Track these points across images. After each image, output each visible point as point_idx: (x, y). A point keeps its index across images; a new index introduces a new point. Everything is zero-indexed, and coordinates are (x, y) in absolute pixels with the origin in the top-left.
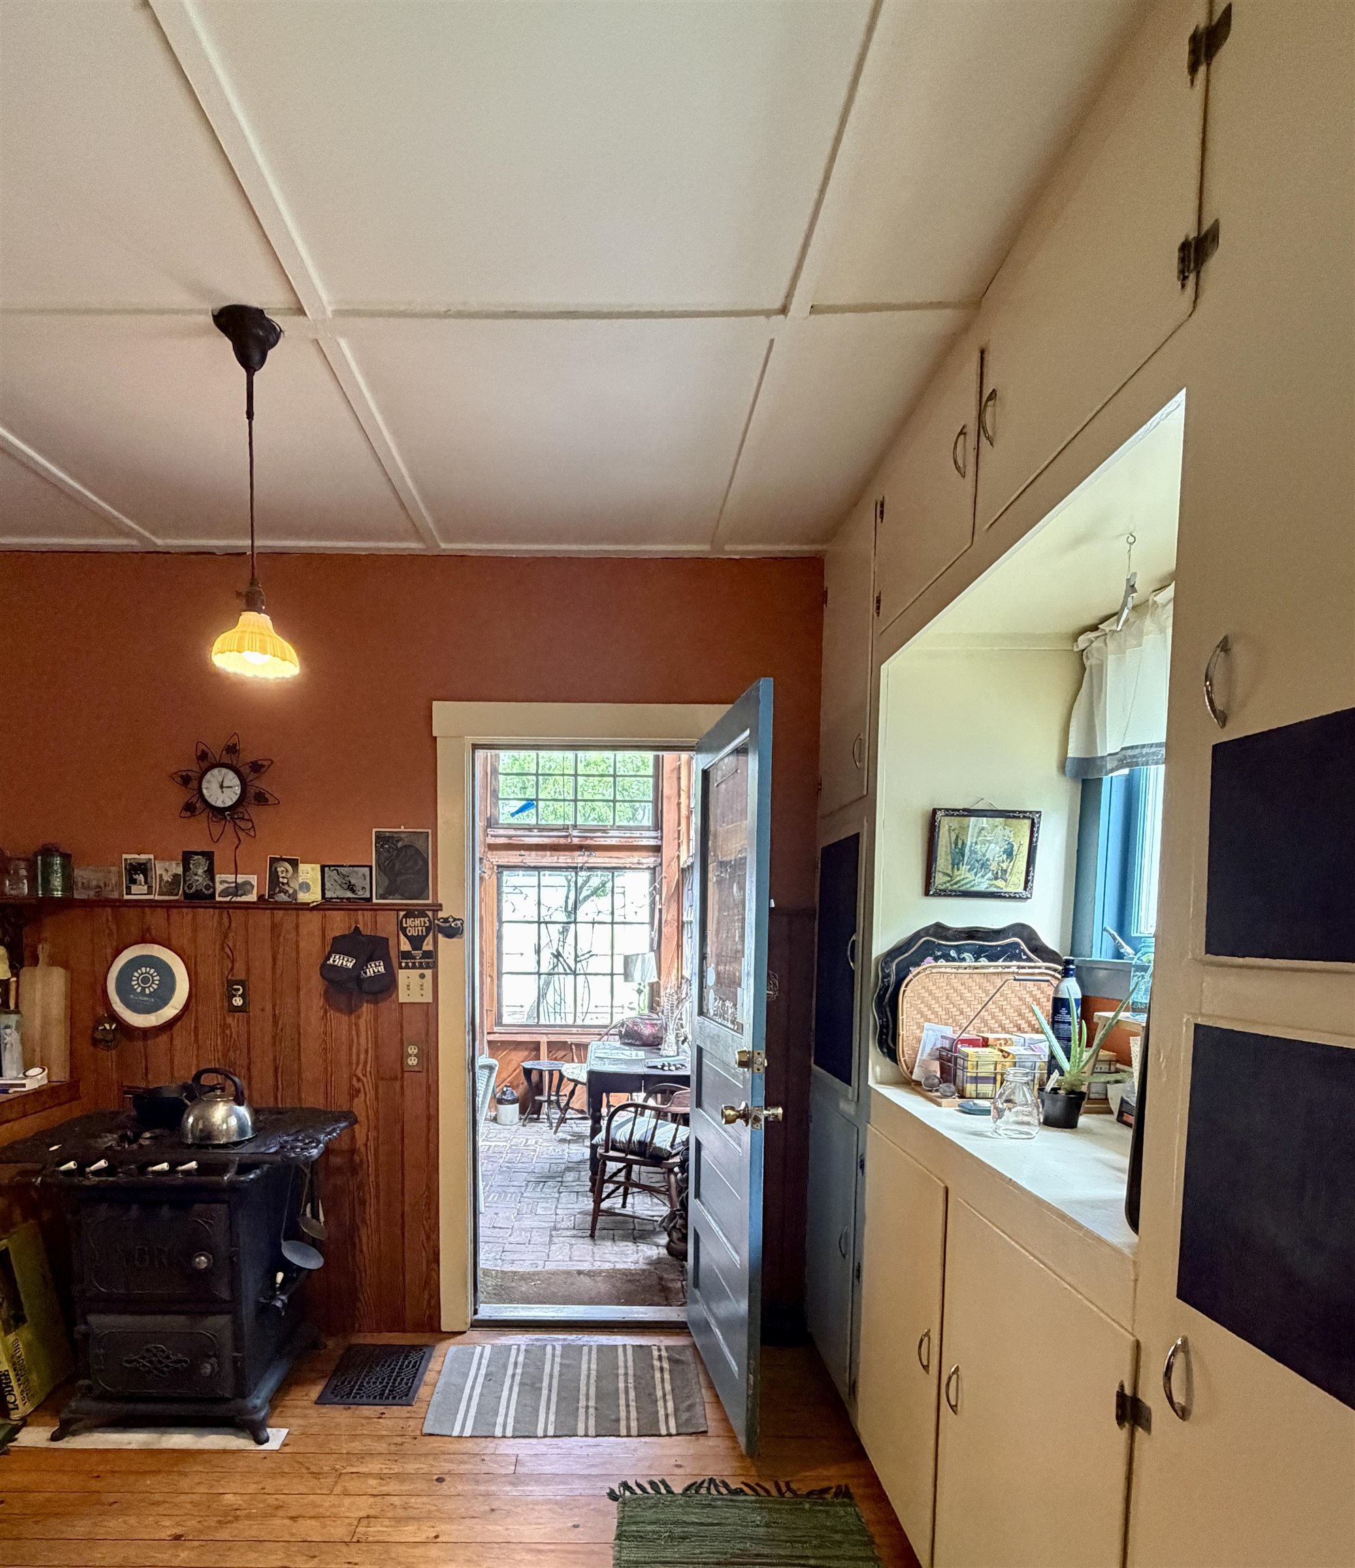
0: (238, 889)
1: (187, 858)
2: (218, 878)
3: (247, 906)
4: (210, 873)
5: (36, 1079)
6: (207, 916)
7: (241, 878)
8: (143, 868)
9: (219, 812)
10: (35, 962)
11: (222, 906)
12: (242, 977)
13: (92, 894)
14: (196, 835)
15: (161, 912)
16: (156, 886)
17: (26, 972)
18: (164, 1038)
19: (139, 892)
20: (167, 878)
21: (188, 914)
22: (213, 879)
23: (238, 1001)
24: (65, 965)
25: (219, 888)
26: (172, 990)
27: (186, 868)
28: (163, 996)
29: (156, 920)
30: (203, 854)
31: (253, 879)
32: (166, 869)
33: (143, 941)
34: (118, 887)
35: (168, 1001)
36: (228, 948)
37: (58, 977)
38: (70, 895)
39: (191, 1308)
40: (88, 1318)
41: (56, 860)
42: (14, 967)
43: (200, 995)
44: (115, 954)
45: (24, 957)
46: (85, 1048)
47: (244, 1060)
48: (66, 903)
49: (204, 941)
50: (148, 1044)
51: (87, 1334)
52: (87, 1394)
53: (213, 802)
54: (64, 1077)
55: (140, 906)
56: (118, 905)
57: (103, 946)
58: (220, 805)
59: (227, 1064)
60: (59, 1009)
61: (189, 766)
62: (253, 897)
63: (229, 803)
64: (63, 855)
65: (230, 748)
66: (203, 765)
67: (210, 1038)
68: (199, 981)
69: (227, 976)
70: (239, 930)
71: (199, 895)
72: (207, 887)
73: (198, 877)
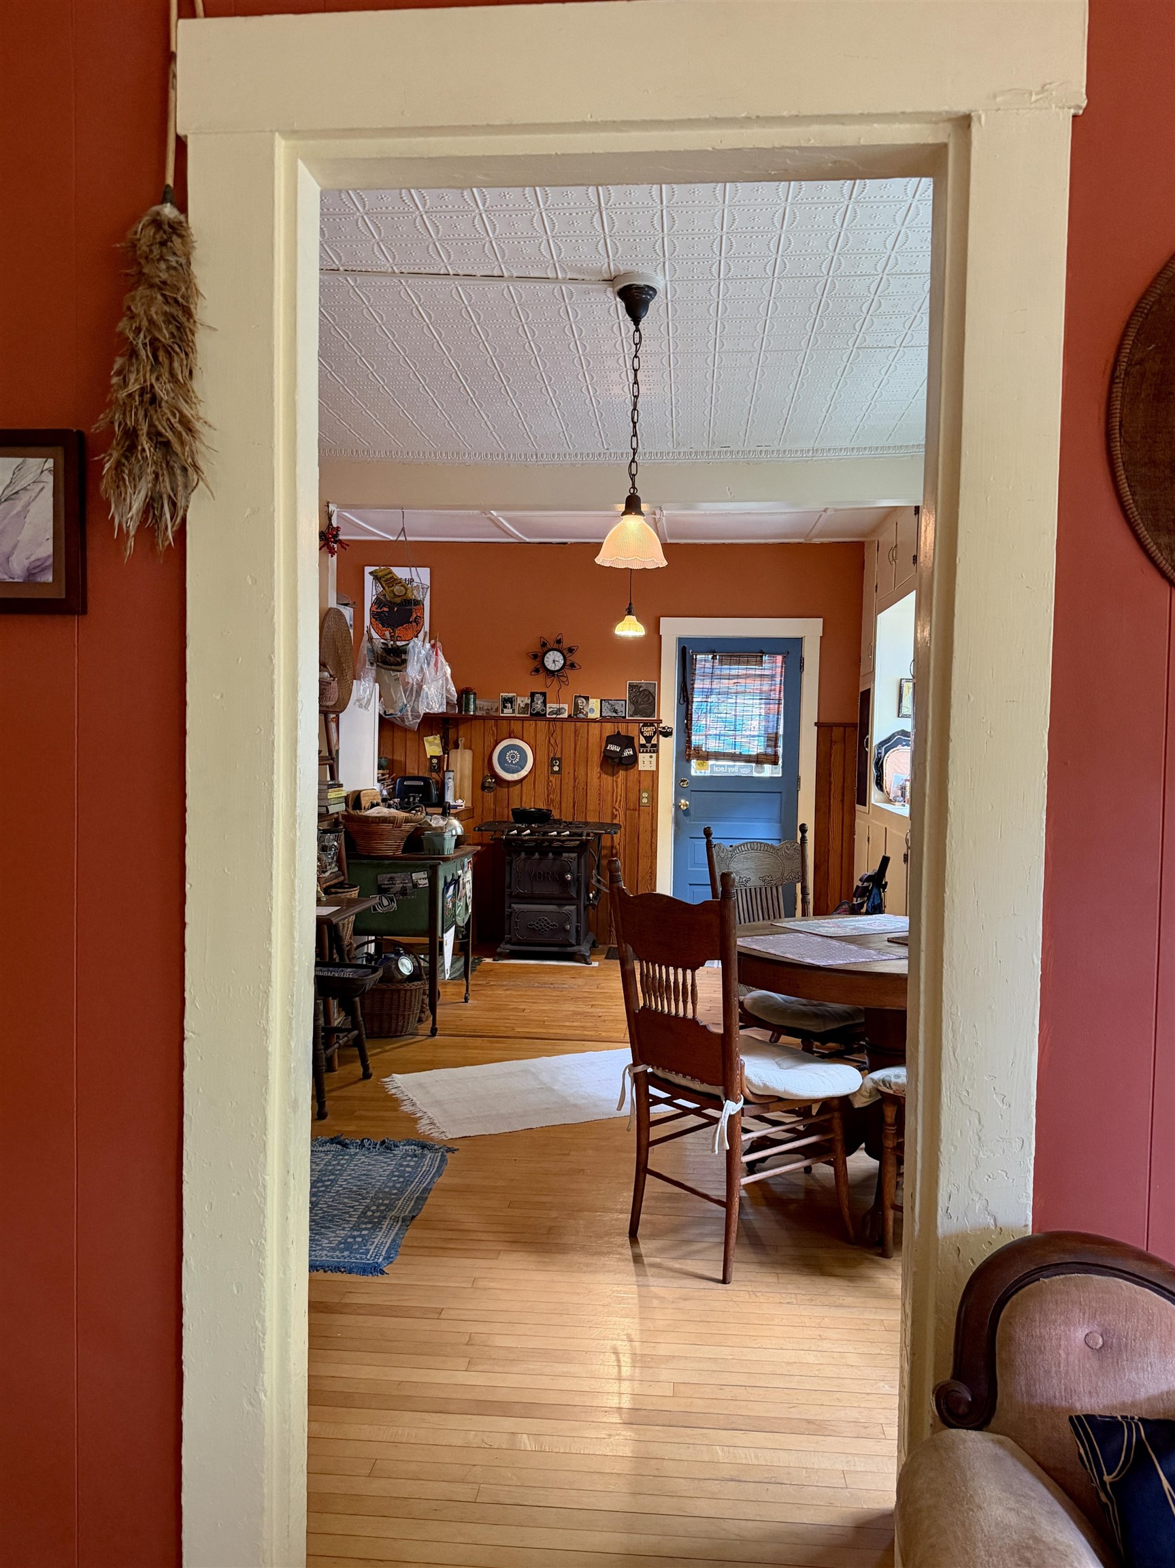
0: (559, 711)
1: (533, 695)
2: (548, 705)
3: (563, 720)
4: (544, 703)
5: (461, 802)
6: (542, 724)
7: (561, 706)
8: (510, 700)
9: (551, 673)
10: (457, 747)
11: (550, 720)
12: (558, 756)
13: (484, 713)
14: (538, 683)
15: (519, 723)
16: (517, 711)
17: (453, 753)
18: (519, 786)
19: (508, 712)
20: (522, 705)
21: (532, 723)
22: (545, 706)
23: (556, 769)
24: (470, 749)
25: (548, 710)
26: (526, 762)
27: (532, 701)
28: (521, 765)
29: (516, 726)
30: (541, 693)
31: (566, 706)
32: (522, 701)
33: (510, 737)
34: (497, 710)
35: (523, 768)
36: (552, 741)
37: (468, 755)
38: (477, 714)
39: (559, 902)
40: (513, 905)
41: (472, 696)
42: (446, 750)
43: (538, 766)
44: (497, 744)
45: (451, 745)
46: (480, 792)
47: (558, 799)
48: (475, 717)
49: (542, 737)
50: (511, 789)
51: (511, 913)
52: (509, 942)
53: (549, 667)
54: (470, 805)
55: (509, 719)
56: (498, 719)
57: (490, 740)
58: (552, 669)
59: (549, 801)
60: (468, 771)
61: (538, 649)
62: (566, 715)
63: (557, 668)
64: (475, 694)
65: (559, 642)
66: (545, 649)
67: (541, 788)
68: (538, 759)
69: (552, 756)
70: (558, 730)
71: (538, 714)
72: (543, 710)
73: (538, 705)
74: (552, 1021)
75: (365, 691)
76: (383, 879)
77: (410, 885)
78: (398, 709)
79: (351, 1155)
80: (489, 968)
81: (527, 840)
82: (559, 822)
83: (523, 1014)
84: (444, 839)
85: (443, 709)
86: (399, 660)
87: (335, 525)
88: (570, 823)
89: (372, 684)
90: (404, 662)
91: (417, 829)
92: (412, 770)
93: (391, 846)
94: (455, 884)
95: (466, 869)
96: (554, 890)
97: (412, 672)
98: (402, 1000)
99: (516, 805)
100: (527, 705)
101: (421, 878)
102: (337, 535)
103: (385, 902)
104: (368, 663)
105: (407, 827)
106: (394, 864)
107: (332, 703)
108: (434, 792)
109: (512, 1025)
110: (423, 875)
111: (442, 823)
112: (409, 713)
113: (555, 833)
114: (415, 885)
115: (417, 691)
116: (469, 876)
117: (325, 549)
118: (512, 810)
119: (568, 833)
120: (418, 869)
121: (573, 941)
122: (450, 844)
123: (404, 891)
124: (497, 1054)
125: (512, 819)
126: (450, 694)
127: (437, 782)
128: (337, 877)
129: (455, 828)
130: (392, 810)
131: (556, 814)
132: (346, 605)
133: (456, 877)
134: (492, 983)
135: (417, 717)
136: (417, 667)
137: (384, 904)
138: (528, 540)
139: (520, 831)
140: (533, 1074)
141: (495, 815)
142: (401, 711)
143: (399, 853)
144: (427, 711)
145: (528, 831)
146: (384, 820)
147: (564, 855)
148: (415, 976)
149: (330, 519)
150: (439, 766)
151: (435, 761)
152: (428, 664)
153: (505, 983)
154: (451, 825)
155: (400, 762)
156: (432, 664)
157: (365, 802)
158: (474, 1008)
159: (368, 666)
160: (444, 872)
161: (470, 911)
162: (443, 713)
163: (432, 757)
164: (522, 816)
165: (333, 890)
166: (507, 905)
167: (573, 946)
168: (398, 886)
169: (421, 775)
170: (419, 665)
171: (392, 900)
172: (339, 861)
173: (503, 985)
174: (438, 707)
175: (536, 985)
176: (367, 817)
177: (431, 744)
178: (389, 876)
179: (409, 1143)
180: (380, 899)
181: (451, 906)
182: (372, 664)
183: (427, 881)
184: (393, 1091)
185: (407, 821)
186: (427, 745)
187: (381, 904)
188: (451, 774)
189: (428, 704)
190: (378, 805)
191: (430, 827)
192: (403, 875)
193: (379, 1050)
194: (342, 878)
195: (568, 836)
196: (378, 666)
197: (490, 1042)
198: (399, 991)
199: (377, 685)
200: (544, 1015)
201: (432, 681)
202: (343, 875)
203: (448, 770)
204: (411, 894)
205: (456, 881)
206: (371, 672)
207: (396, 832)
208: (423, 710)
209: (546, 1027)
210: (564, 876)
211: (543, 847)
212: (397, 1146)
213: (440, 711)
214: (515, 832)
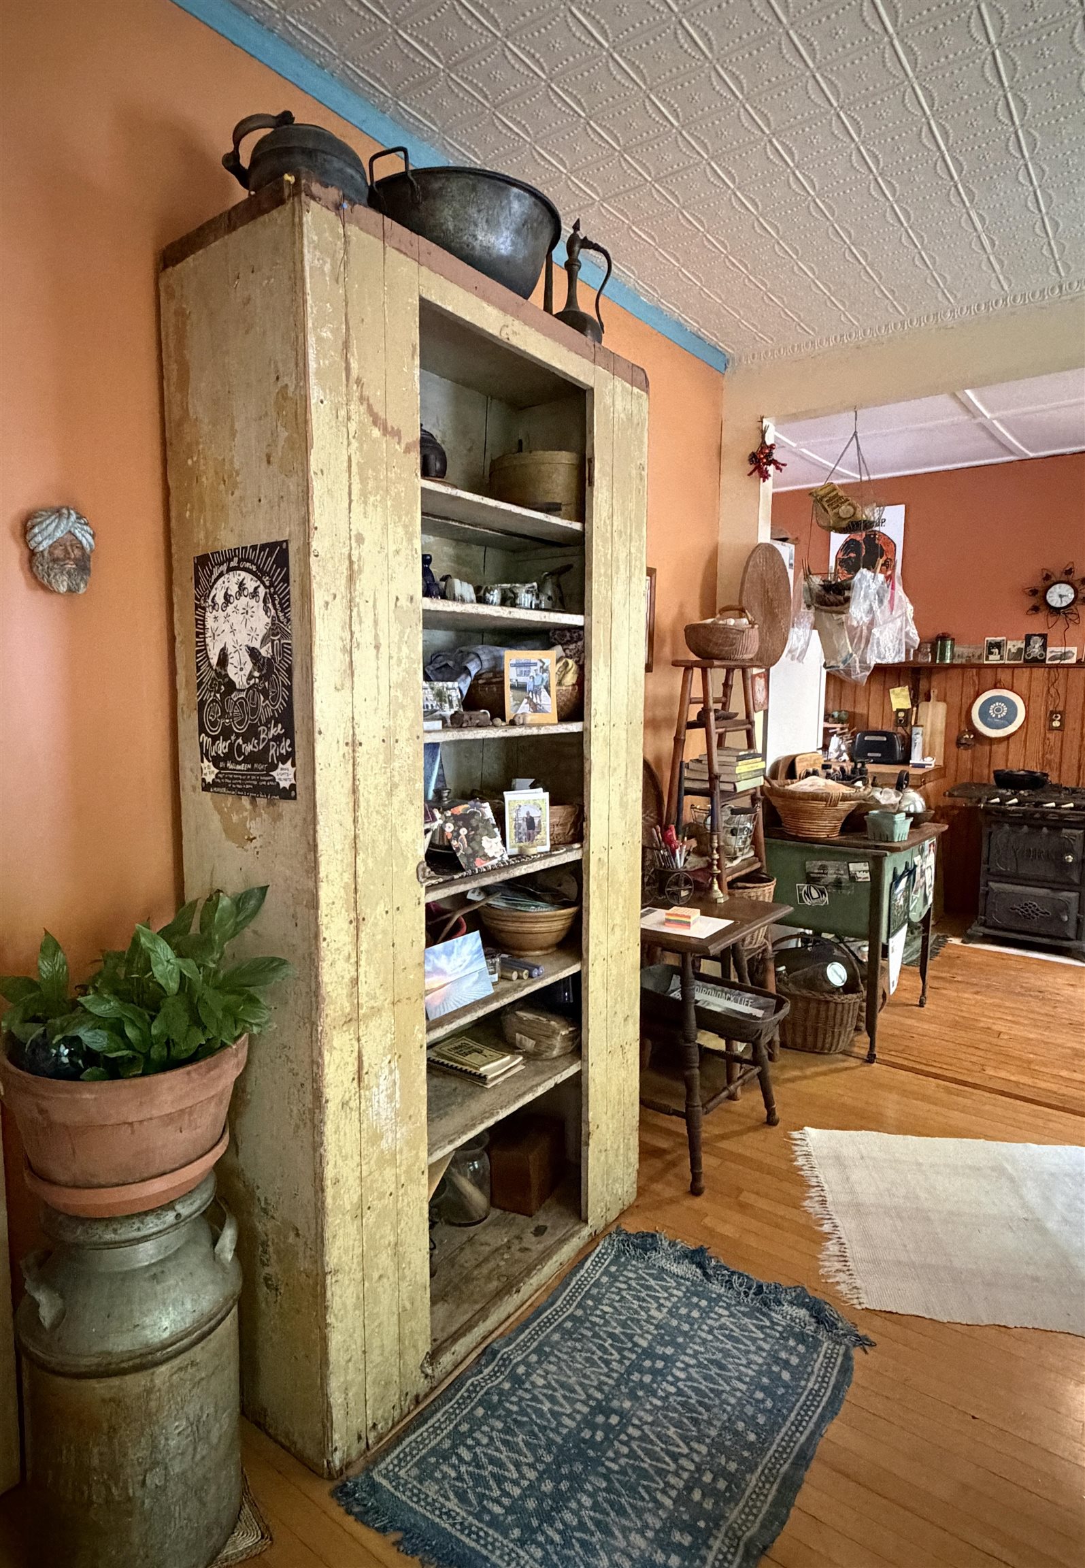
0: (1064, 656)
1: (1028, 639)
2: (1049, 649)
3: (1070, 666)
4: (1044, 647)
5: (930, 762)
6: (1039, 673)
7: (1068, 649)
8: (998, 645)
9: (1057, 610)
10: (928, 699)
11: (1050, 667)
12: (1060, 708)
13: (964, 661)
14: (1037, 624)
15: (1009, 672)
16: (1006, 656)
17: (923, 705)
18: (1004, 744)
19: (994, 659)
20: (1014, 650)
21: (1026, 672)
22: (1045, 650)
23: (1056, 724)
24: (945, 701)
25: (1049, 655)
26: (1015, 715)
27: (1028, 644)
28: (1009, 720)
29: (1004, 676)
30: (1039, 635)
31: (1074, 650)
32: (1013, 646)
33: (995, 687)
34: (980, 657)
35: (1010, 723)
36: (1052, 691)
37: (941, 708)
38: (955, 662)
39: (1056, 886)
40: (991, 884)
41: (949, 642)
42: (915, 701)
43: (1031, 720)
44: (978, 695)
45: (921, 696)
46: (954, 749)
47: (1057, 760)
48: (952, 666)
49: (1039, 686)
50: (994, 747)
51: (987, 893)
52: (984, 924)
53: (1053, 604)
54: (941, 763)
55: (995, 667)
56: (980, 667)
57: (971, 691)
58: (1058, 605)
59: (1046, 763)
60: (940, 724)
61: (1038, 583)
62: (1073, 660)
63: (1064, 604)
64: (953, 640)
65: (1069, 572)
66: (1049, 583)
67: (1035, 745)
68: (1031, 712)
69: (1051, 708)
70: (1062, 681)
71: (1035, 660)
72: (1041, 655)
73: (1036, 649)
74: (1045, 1065)
75: (799, 640)
76: (813, 866)
77: (846, 877)
78: (839, 659)
79: (710, 1300)
80: (957, 952)
81: (1013, 812)
82: (1058, 788)
83: (995, 1041)
84: (894, 823)
85: (902, 658)
86: (841, 598)
87: (769, 442)
88: (1074, 791)
89: (808, 631)
90: (847, 600)
91: (860, 806)
92: (875, 723)
93: (825, 827)
94: (909, 875)
95: (926, 853)
96: (1045, 870)
97: (857, 612)
98: (831, 1013)
99: (1000, 765)
100: (1020, 650)
101: (861, 870)
102: (770, 454)
103: (815, 894)
104: (804, 605)
105: (845, 806)
106: (827, 849)
107: (751, 656)
108: (899, 748)
109: (982, 1061)
110: (864, 866)
111: (894, 799)
112: (858, 664)
113: (1053, 804)
114: (853, 878)
115: (863, 638)
116: (931, 860)
117: (756, 474)
118: (995, 772)
119: (1072, 805)
120: (858, 858)
121: (1071, 934)
122: (902, 827)
123: (838, 884)
124: (957, 1118)
125: (993, 782)
126: (911, 639)
127: (903, 737)
128: (750, 865)
129: (914, 803)
130: (830, 782)
131: (1053, 779)
132: (784, 540)
133: (910, 867)
134: (959, 978)
135: (868, 668)
136: (866, 606)
137: (815, 898)
138: (1032, 455)
139: (1004, 799)
140: (1012, 1179)
141: (972, 775)
142: (844, 662)
143: (835, 836)
144: (879, 661)
145: (1015, 801)
146: (815, 797)
147: (1064, 831)
148: (850, 987)
149: (763, 437)
150: (906, 720)
151: (901, 714)
152: (881, 602)
153: (974, 980)
154: (909, 799)
155: (862, 715)
156: (886, 602)
157: (800, 769)
158: (931, 1020)
159: (803, 609)
160: (893, 864)
161: (930, 900)
162: (900, 663)
163: (899, 711)
164: (1006, 780)
165: (740, 884)
166: (982, 881)
167: (1069, 939)
168: (831, 877)
169: (885, 729)
170: (868, 603)
171: (823, 893)
172: (755, 842)
173: (973, 984)
174: (893, 656)
175: (1018, 990)
176: (793, 792)
177: (897, 695)
178: (820, 863)
179: (799, 1301)
180: (809, 889)
181: (901, 902)
182: (809, 607)
183: (868, 875)
184: (801, 1161)
185: (845, 798)
186: (892, 696)
187: (808, 894)
188: (920, 730)
189: (879, 652)
190: (815, 773)
191: (877, 804)
192: (837, 864)
193: (797, 1073)
194: (757, 866)
195: (1071, 809)
196: (816, 609)
197: (949, 1091)
198: (828, 1002)
199: (815, 632)
200: (1029, 1049)
201: (885, 623)
202: (760, 860)
203: (916, 725)
204: (848, 888)
205: (910, 872)
206: (808, 616)
207: (831, 811)
208: (873, 660)
209: (1033, 1073)
210: (1062, 856)
211: (1034, 820)
212: (780, 1303)
213: (896, 661)
214: (997, 800)
